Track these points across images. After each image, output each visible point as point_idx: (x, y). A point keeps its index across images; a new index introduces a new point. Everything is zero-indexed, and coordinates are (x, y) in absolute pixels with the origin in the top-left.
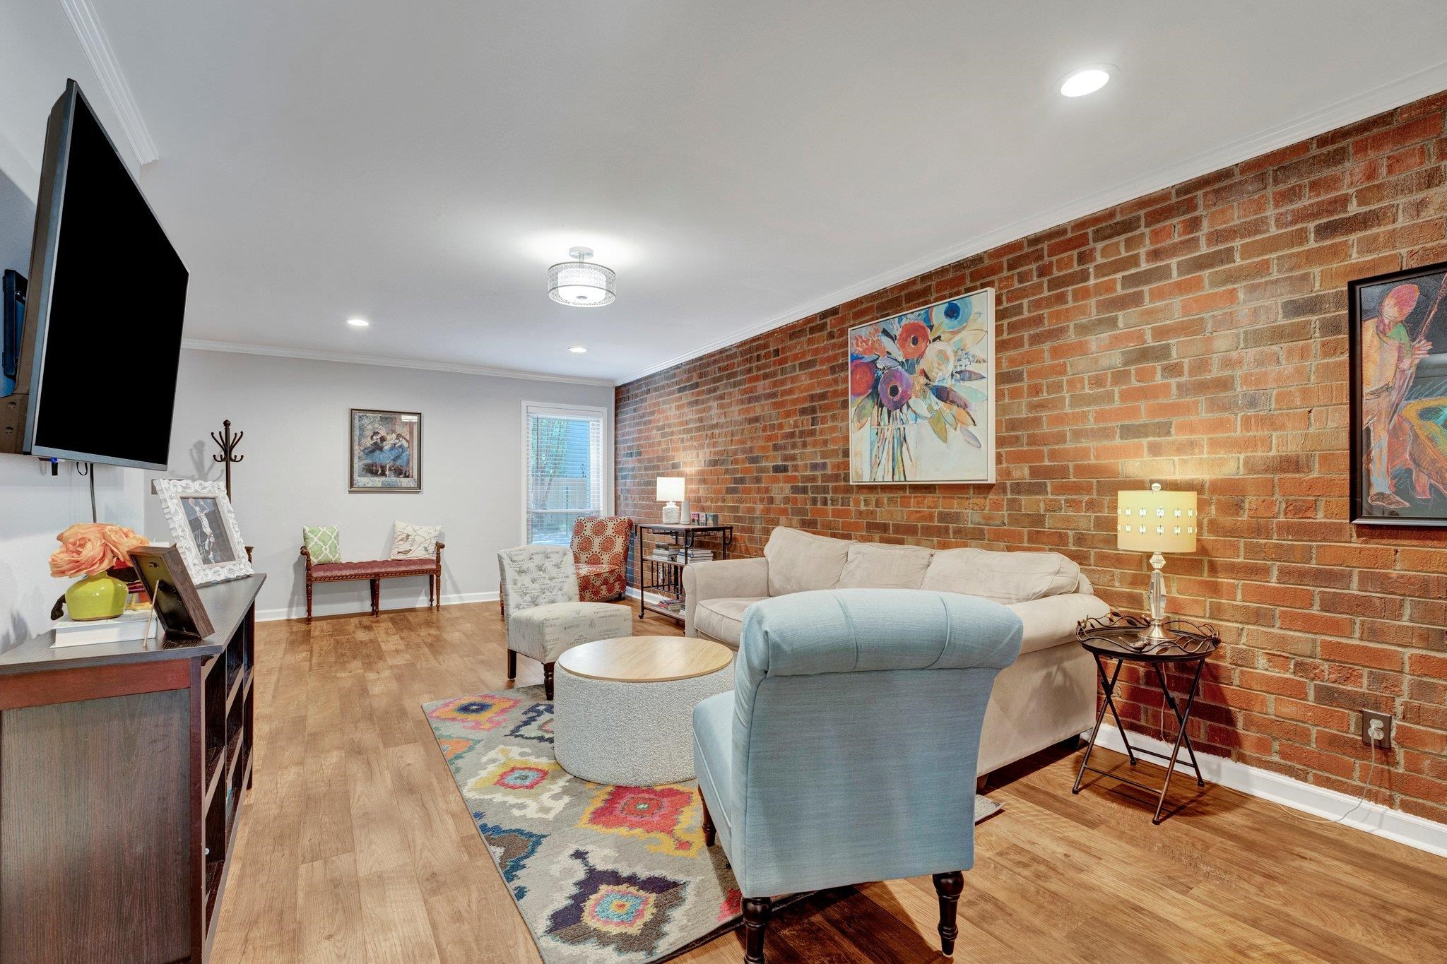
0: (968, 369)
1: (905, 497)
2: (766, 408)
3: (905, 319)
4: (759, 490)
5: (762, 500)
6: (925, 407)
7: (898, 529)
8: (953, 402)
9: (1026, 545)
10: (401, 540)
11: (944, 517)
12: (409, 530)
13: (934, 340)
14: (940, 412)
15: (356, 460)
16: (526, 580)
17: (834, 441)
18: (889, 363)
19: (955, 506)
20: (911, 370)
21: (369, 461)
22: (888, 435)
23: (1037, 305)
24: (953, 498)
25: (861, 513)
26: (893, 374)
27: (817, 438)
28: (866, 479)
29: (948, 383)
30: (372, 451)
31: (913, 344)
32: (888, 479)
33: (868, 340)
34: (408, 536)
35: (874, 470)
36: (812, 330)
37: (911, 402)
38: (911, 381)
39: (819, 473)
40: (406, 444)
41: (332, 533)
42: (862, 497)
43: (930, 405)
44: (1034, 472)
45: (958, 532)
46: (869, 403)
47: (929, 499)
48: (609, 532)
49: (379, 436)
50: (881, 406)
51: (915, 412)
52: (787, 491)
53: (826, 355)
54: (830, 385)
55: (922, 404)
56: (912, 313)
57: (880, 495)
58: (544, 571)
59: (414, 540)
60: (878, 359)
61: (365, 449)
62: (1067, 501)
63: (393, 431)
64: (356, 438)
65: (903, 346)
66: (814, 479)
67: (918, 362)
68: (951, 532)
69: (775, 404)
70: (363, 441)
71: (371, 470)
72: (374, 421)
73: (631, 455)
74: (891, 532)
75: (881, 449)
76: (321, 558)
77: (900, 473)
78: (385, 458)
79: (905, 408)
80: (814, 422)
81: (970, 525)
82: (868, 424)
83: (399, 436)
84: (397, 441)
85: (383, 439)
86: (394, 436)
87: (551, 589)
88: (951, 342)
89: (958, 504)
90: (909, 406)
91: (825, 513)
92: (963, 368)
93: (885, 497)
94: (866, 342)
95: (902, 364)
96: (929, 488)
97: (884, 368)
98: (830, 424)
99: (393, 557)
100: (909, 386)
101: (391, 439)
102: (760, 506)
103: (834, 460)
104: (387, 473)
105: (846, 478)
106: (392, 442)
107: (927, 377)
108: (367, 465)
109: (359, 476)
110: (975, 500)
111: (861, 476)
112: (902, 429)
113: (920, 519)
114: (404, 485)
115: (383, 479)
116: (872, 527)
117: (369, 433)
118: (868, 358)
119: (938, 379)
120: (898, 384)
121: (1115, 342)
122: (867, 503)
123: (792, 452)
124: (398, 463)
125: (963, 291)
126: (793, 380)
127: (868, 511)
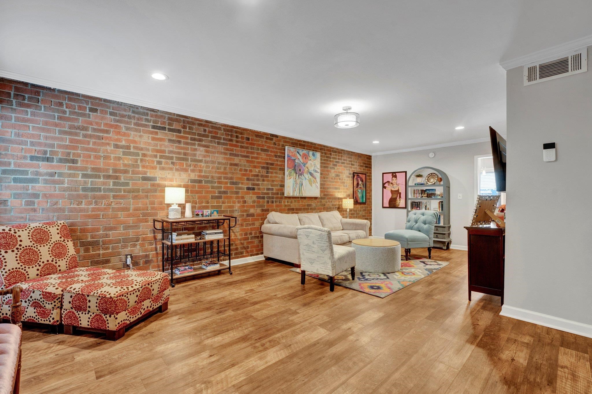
1: (298, 200)
2: (242, 161)
3: (303, 151)
4: (237, 198)
5: (239, 202)
7: (297, 209)
8: (313, 177)
11: (308, 206)
13: (310, 160)
14: (310, 178)
17: (277, 181)
18: (299, 162)
20: (304, 166)
22: (298, 182)
24: (310, 201)
25: (286, 205)
26: (299, 165)
27: (269, 179)
28: (291, 195)
29: (312, 172)
31: (305, 159)
32: (298, 195)
35: (294, 192)
36: (267, 138)
39: (270, 192)
42: (286, 200)
44: (325, 195)
46: (293, 172)
47: (305, 201)
50: (296, 173)
51: (305, 178)
52: (254, 198)
53: (273, 150)
54: (275, 161)
55: (307, 176)
56: (305, 151)
57: (292, 200)
60: (296, 159)
65: (303, 159)
66: (268, 194)
67: (306, 164)
68: (309, 209)
69: (248, 161)
75: (296, 186)
80: (267, 172)
81: (313, 207)
82: (292, 178)
88: (313, 162)
90: (304, 175)
91: (273, 206)
92: (315, 169)
93: (293, 200)
94: (293, 153)
95: (302, 163)
96: (305, 198)
97: (297, 163)
100: (304, 170)
102: (237, 206)
103: (276, 188)
105: (283, 194)
107: (308, 169)
110: (314, 201)
112: (302, 181)
113: (302, 206)
116: (289, 210)
118: (293, 158)
120: (301, 169)
121: (335, 172)
122: (288, 202)
123: (257, 182)
125: (315, 151)
126: (258, 154)
127: (288, 205)
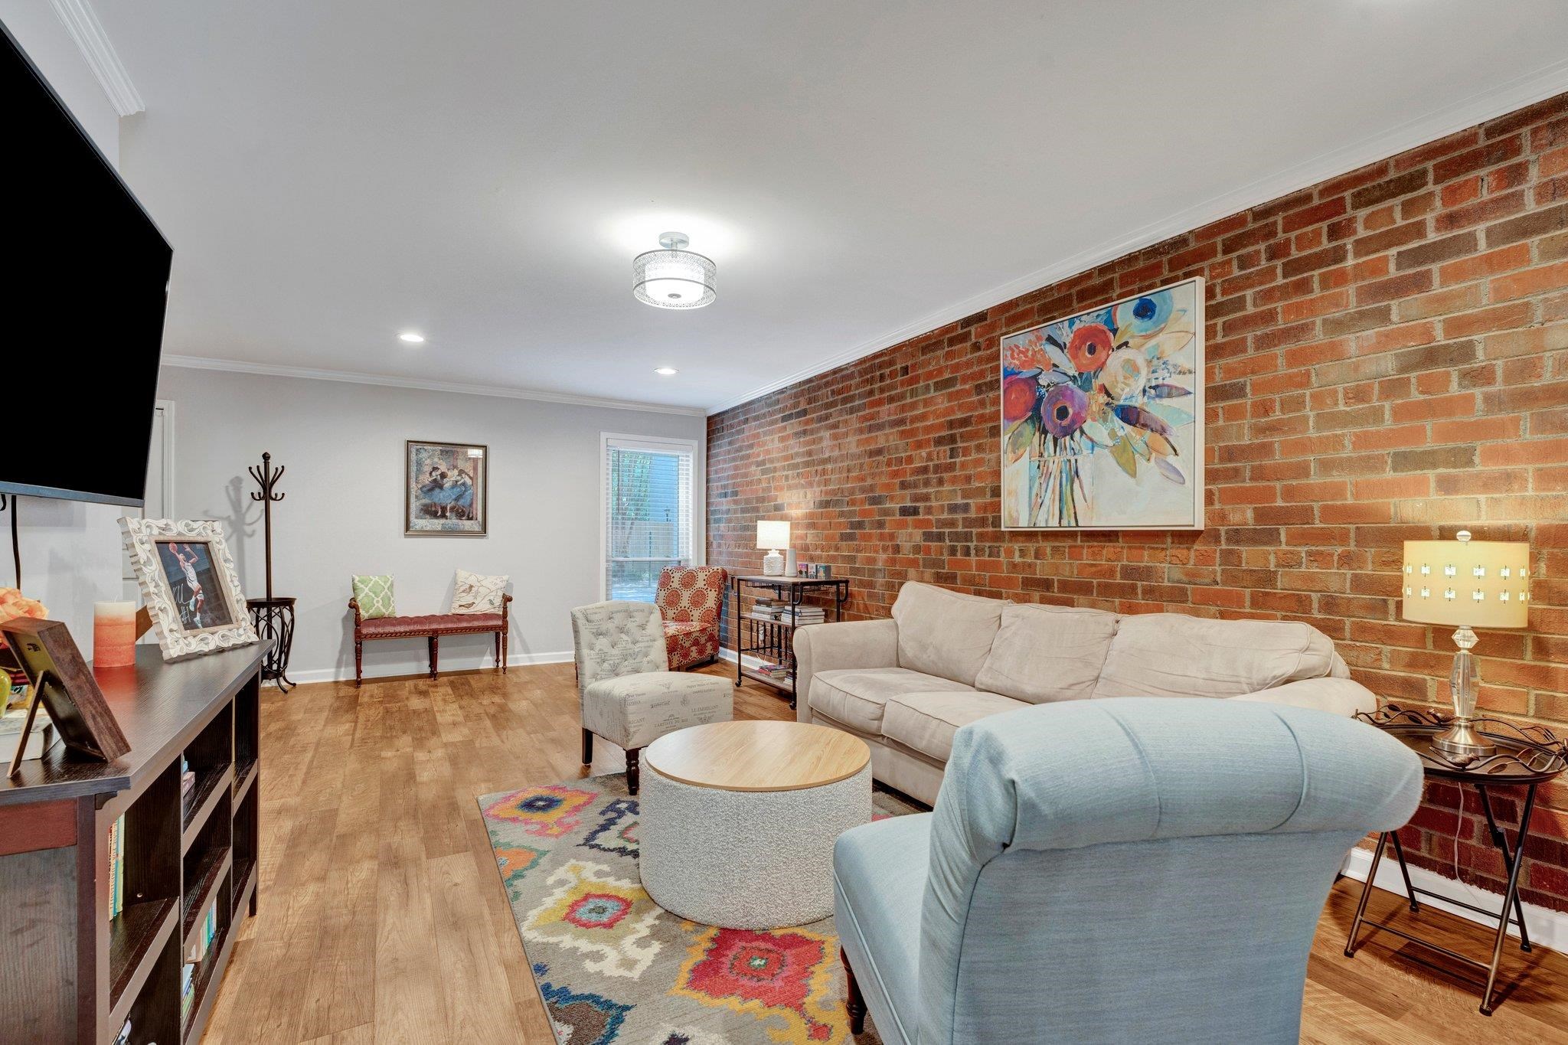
0: (1166, 382)
1: (1075, 547)
2: (891, 438)
3: (1078, 322)
4: (882, 537)
5: (885, 549)
6: (1105, 433)
7: (1065, 586)
8: (1145, 426)
9: (1248, 610)
10: (464, 591)
11: (1127, 572)
12: (472, 580)
13: (1119, 347)
14: (1126, 438)
15: (413, 499)
16: (602, 643)
17: (980, 477)
18: (1056, 378)
19: (1146, 558)
20: (1086, 386)
21: (427, 501)
22: (1054, 468)
23: (1268, 296)
24: (1143, 548)
25: (1014, 566)
26: (1060, 392)
27: (957, 473)
28: (1024, 523)
29: (1138, 401)
30: (431, 490)
31: (1090, 353)
32: (1053, 524)
33: (1028, 350)
34: (471, 587)
35: (1034, 513)
36: (952, 342)
37: (1085, 427)
38: (1086, 400)
39: (959, 516)
40: (469, 482)
41: (385, 582)
42: (1016, 546)
43: (1113, 430)
44: (1261, 515)
45: (1149, 592)
46: (1028, 429)
47: (1108, 549)
48: (700, 584)
49: (439, 472)
50: (1045, 432)
51: (1091, 440)
52: (918, 536)
53: (969, 372)
54: (975, 409)
55: (1101, 429)
56: (1088, 314)
57: (1041, 544)
58: (627, 633)
59: (477, 592)
60: (1040, 373)
61: (424, 486)
62: (1309, 554)
63: (455, 467)
64: (413, 475)
65: (1074, 357)
66: (952, 523)
67: (1096, 376)
68: (1139, 591)
69: (902, 432)
70: (421, 478)
71: (430, 511)
72: (433, 455)
73: (725, 495)
74: (1056, 590)
75: (1044, 486)
76: (372, 612)
77: (1069, 516)
78: (445, 497)
79: (1077, 434)
80: (953, 453)
81: (1166, 583)
82: (1026, 455)
83: (461, 472)
84: (459, 478)
85: (443, 476)
86: (456, 472)
87: (634, 655)
88: (1143, 349)
89: (1150, 556)
90: (1082, 432)
91: (968, 567)
92: (1160, 382)
93: (1047, 546)
94: (1025, 353)
95: (1074, 379)
96: (1109, 536)
97: (1049, 385)
98: (974, 456)
99: (454, 611)
100: (1083, 407)
101: (453, 475)
102: (882, 557)
103: (980, 500)
104: (448, 514)
105: (997, 522)
106: (454, 479)
107: (1108, 394)
108: (425, 505)
109: (416, 518)
110: (1174, 552)
111: (1017, 520)
112: (1073, 462)
113: (1094, 575)
114: (466, 529)
115: (442, 521)
116: (1031, 584)
117: (428, 469)
118: (1027, 373)
119: (1123, 397)
120: (1068, 405)
121: (1385, 342)
122: (1022, 552)
123: (925, 491)
124: (461, 502)
125: (1159, 283)
126: (926, 403)
127: (1024, 563)
